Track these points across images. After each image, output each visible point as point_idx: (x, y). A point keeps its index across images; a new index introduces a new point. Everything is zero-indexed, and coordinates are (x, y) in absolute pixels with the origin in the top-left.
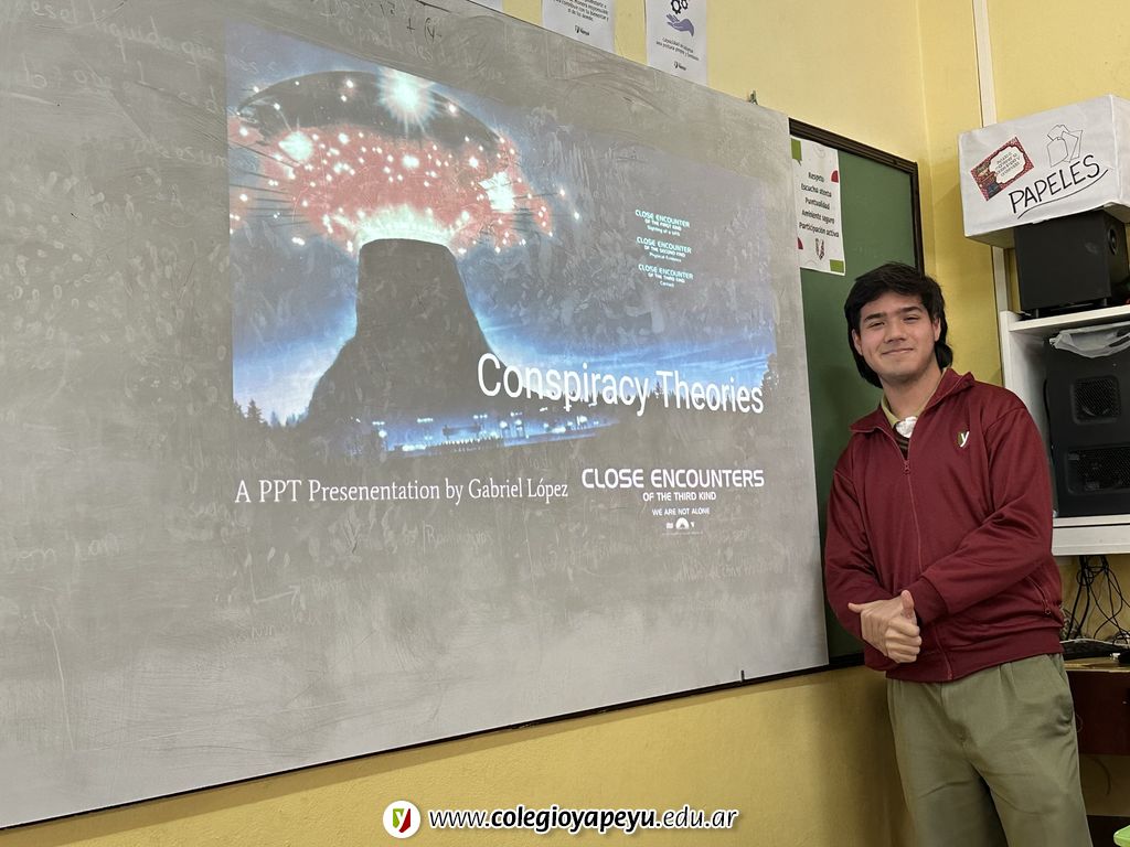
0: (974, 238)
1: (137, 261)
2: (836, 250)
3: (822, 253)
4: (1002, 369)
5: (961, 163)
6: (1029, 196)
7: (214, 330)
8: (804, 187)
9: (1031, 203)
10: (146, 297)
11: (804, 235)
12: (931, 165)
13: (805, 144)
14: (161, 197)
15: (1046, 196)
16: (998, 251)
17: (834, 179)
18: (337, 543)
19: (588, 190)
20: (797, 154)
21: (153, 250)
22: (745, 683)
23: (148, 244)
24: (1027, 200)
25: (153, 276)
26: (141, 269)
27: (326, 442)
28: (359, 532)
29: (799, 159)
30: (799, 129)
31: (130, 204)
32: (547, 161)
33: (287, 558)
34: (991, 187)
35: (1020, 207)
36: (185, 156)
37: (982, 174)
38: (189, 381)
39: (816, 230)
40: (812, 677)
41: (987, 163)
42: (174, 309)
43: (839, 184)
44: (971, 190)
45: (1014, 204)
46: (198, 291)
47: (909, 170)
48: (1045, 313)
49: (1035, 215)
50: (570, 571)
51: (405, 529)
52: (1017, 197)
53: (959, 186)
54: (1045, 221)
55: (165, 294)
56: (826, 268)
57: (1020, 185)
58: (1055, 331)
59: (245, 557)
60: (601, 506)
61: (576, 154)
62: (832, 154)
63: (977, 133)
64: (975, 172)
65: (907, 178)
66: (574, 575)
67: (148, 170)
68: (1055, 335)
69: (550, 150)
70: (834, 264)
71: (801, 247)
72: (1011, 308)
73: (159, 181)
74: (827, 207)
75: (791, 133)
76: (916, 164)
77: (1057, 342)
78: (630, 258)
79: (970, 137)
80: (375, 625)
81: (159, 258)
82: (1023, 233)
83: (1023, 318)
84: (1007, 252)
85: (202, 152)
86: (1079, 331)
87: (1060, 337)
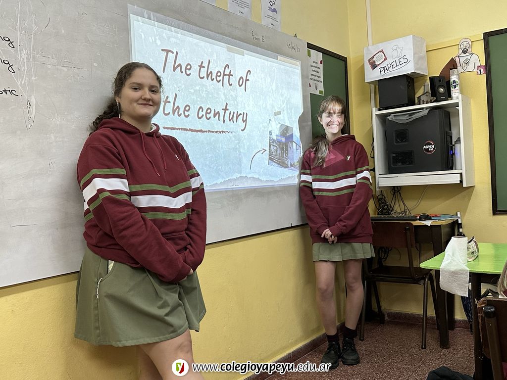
0: (368, 83)
2: (321, 87)
3: (317, 88)
5: (365, 58)
8: (311, 66)
12: (351, 57)
13: (312, 51)
15: (391, 69)
17: (321, 63)
22: (292, 227)
24: (385, 70)
29: (310, 56)
34: (374, 66)
35: (383, 73)
37: (371, 61)
39: (315, 80)
41: (373, 58)
43: (322, 65)
44: (368, 67)
45: (381, 72)
48: (387, 108)
49: (387, 75)
53: (364, 65)
54: (390, 78)
56: (317, 93)
57: (383, 65)
58: (389, 114)
62: (320, 54)
63: (370, 47)
65: (344, 62)
68: (389, 116)
70: (321, 92)
71: (310, 86)
72: (376, 107)
74: (319, 73)
75: (308, 47)
76: (346, 58)
79: (368, 49)
83: (380, 110)
86: (397, 114)
87: (391, 116)
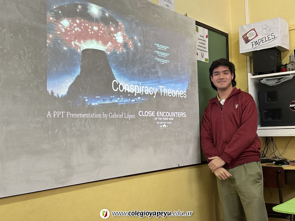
0: (242, 54)
1: (22, 52)
2: (206, 56)
3: (203, 56)
4: (248, 88)
5: (240, 34)
6: (257, 43)
7: (42, 71)
8: (199, 39)
9: (257, 45)
10: (24, 62)
11: (198, 51)
12: (231, 34)
13: (200, 28)
14: (28, 35)
15: (261, 43)
16: (248, 57)
17: (207, 37)
18: (74, 129)
19: (142, 38)
20: (197, 30)
21: (26, 49)
22: (179, 167)
23: (25, 48)
24: (256, 44)
25: (26, 56)
26: (23, 54)
27: (71, 102)
28: (80, 126)
29: (198, 32)
30: (198, 24)
31: (20, 37)
32: (132, 30)
33: (60, 132)
35: (254, 46)
36: (35, 24)
37: (245, 37)
38: (35, 85)
39: (201, 50)
40: (196, 166)
41: (246, 34)
42: (31, 65)
43: (207, 39)
44: (242, 41)
45: (253, 45)
46: (38, 61)
47: (226, 35)
48: (259, 74)
49: (258, 48)
50: (135, 137)
51: (92, 125)
52: (253, 43)
53: (239, 40)
54: (260, 50)
55: (29, 61)
56: (203, 60)
57: (254, 40)
59: (49, 132)
60: (143, 121)
61: (140, 28)
62: (206, 31)
63: (244, 26)
64: (243, 37)
65: (226, 37)
66: (136, 139)
67: (25, 28)
68: (262, 80)
69: (133, 27)
70: (206, 59)
71: (197, 55)
72: (251, 72)
73: (28, 31)
74: (205, 44)
75: (196, 24)
76: (228, 34)
77: (262, 81)
78: (153, 56)
79: (242, 27)
80: (83, 150)
81: (28, 51)
82: (255, 53)
83: (254, 75)
84: (250, 58)
85: (40, 23)
86: (268, 78)
87: (263, 80)
